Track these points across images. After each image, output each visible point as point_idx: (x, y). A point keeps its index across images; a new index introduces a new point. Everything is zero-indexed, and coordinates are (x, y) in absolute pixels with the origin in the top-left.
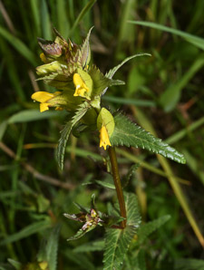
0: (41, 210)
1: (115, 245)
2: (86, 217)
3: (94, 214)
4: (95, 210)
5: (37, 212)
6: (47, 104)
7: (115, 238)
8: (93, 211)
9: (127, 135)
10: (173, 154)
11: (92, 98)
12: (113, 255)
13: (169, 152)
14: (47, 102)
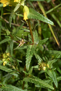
0: (8, 35)
1: (30, 50)
2: (20, 42)
3: (23, 41)
4: (23, 39)
5: (7, 35)
6: (6, 4)
7: (30, 48)
8: (22, 40)
9: (34, 15)
10: (49, 22)
11: (21, 2)
12: (29, 54)
13: (48, 21)
14: (5, 3)
